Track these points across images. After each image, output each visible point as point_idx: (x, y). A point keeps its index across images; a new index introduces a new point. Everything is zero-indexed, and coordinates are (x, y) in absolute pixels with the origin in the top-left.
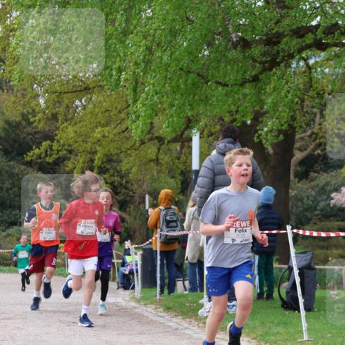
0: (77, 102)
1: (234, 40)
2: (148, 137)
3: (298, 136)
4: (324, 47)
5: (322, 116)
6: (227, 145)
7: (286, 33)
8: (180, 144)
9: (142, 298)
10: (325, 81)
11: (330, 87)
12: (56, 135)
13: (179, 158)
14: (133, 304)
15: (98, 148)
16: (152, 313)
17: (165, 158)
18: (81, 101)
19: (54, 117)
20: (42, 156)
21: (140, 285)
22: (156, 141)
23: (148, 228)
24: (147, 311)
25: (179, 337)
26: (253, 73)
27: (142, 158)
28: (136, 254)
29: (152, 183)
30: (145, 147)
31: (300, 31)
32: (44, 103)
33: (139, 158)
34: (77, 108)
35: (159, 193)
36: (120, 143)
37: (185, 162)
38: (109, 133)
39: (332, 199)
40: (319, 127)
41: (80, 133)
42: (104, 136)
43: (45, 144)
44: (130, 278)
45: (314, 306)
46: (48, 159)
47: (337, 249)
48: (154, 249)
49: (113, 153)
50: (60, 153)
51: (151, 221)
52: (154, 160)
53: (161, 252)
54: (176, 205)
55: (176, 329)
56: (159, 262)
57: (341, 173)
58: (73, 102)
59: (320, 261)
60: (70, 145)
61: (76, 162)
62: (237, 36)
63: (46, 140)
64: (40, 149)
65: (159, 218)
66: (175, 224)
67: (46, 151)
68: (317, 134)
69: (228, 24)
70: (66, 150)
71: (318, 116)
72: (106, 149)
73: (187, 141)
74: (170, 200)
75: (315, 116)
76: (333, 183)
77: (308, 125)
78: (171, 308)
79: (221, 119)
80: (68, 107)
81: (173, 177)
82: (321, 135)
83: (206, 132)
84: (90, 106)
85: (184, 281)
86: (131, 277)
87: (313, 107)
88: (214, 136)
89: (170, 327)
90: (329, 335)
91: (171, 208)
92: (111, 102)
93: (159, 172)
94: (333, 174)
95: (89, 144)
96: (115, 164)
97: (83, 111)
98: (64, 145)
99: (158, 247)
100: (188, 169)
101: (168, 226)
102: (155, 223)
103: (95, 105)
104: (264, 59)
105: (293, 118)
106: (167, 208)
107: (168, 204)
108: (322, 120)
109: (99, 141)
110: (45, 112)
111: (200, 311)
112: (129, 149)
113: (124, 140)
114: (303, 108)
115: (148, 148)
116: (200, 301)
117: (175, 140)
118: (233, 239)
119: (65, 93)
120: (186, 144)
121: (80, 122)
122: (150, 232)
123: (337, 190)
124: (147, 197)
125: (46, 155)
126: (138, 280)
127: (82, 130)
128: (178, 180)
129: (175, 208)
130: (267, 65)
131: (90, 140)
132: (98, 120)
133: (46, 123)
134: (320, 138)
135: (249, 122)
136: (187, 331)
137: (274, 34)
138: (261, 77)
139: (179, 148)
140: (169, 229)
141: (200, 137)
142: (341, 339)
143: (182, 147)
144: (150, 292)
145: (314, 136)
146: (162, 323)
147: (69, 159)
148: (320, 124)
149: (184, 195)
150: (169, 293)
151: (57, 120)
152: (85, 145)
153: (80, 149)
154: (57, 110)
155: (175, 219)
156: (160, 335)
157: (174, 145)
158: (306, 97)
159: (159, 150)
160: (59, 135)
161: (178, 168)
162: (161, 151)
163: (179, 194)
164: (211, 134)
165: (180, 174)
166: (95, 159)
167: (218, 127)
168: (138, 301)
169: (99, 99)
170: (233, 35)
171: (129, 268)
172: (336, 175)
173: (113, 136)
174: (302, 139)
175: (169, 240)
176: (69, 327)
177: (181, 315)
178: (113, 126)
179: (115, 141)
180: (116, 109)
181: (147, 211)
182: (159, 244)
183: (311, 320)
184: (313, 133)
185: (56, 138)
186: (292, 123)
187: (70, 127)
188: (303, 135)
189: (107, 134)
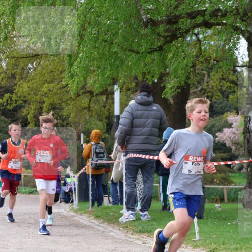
0: (30, 65)
1: (145, 20)
2: (82, 91)
3: (191, 91)
4: (210, 25)
5: (209, 76)
6: (143, 97)
7: (183, 15)
8: (106, 96)
9: (78, 209)
10: (211, 50)
11: (214, 55)
12: (14, 89)
13: (105, 107)
14: (72, 214)
15: (46, 99)
16: (85, 220)
17: (95, 107)
18: (32, 64)
19: (13, 76)
20: (4, 105)
21: (77, 199)
22: (88, 94)
23: (82, 158)
24: (82, 219)
25: (105, 238)
26: (159, 44)
27: (77, 107)
28: (74, 177)
29: (85, 125)
30: (80, 98)
31: (192, 14)
32: (6, 66)
33: (76, 106)
34: (30, 69)
35: (90, 132)
36: (62, 95)
37: (109, 110)
38: (54, 88)
39: (217, 137)
40: (207, 84)
41: (32, 87)
42: (50, 90)
43: (7, 96)
44: (69, 195)
45: (204, 215)
46: (8, 107)
47: (220, 173)
48: (87, 173)
49: (57, 103)
50: (17, 102)
51: (85, 152)
52: (86, 108)
53: (92, 175)
54: (103, 141)
55: (104, 232)
56: (90, 183)
57: (222, 118)
58: (27, 65)
59: (208, 182)
60: (24, 97)
61: (29, 109)
62: (146, 17)
63: (7, 93)
64: (2, 99)
65: (91, 150)
66: (102, 155)
67: (7, 101)
68: (205, 90)
69: (140, 9)
70: (21, 100)
71: (206, 76)
72: (51, 100)
73: (111, 94)
74: (99, 137)
75: (204, 77)
76: (217, 125)
77: (199, 83)
78: (100, 217)
79: (136, 78)
80: (23, 68)
81: (100, 121)
82: (208, 90)
83: (125, 87)
84: (40, 68)
85: (109, 196)
86: (71, 194)
87: (202, 70)
88: (131, 91)
89: (99, 230)
90: (214, 236)
91: (99, 143)
92: (55, 65)
93: (91, 116)
94: (217, 118)
95: (39, 96)
96: (58, 111)
97: (34, 72)
98: (20, 97)
99: (90, 172)
100: (111, 114)
101: (97, 157)
102: (88, 154)
103: (42, 67)
104: (166, 34)
105: (188, 78)
106: (97, 144)
107: (98, 140)
108: (209, 79)
109: (46, 94)
110: (6, 73)
111: (121, 218)
112: (68, 100)
113: (65, 93)
114: (195, 70)
115: (82, 99)
116: (121, 212)
117: (102, 94)
118: (189, 171)
119: (21, 58)
120: (110, 96)
121: (32, 80)
122: (84, 160)
123: (220, 130)
124: (82, 135)
125: (7, 104)
126: (75, 196)
127: (33, 85)
128: (104, 123)
129: (103, 143)
130: (168, 39)
131: (40, 93)
132: (45, 78)
133: (7, 81)
134: (208, 93)
135: (156, 81)
136: (111, 234)
137: (174, 16)
138: (164, 47)
139: (105, 99)
140: (98, 159)
141: (121, 92)
142: (223, 239)
143: (107, 99)
144: (84, 205)
145: (203, 91)
146: (93, 228)
147: (24, 107)
148: (207, 82)
149: (108, 134)
150: (98, 206)
151: (15, 78)
152: (36, 97)
153: (32, 99)
154: (15, 70)
155: (102, 151)
156: (92, 236)
157: (101, 97)
158: (197, 62)
159: (90, 100)
160: (17, 90)
161: (104, 114)
162: (92, 101)
163: (105, 133)
164: (128, 89)
165: (106, 119)
166: (43, 107)
167: (134, 84)
168: (76, 211)
169: (46, 63)
170: (144, 17)
171: (69, 187)
172: (219, 120)
173: (56, 90)
174: (195, 93)
175: (98, 166)
176: (24, 231)
177: (107, 222)
178: (56, 83)
179: (58, 94)
180: (59, 70)
181: (82, 145)
182: (90, 170)
183: (201, 225)
184: (202, 89)
185: (14, 91)
186: (187, 81)
187: (24, 83)
188: (196, 90)
189: (52, 89)
